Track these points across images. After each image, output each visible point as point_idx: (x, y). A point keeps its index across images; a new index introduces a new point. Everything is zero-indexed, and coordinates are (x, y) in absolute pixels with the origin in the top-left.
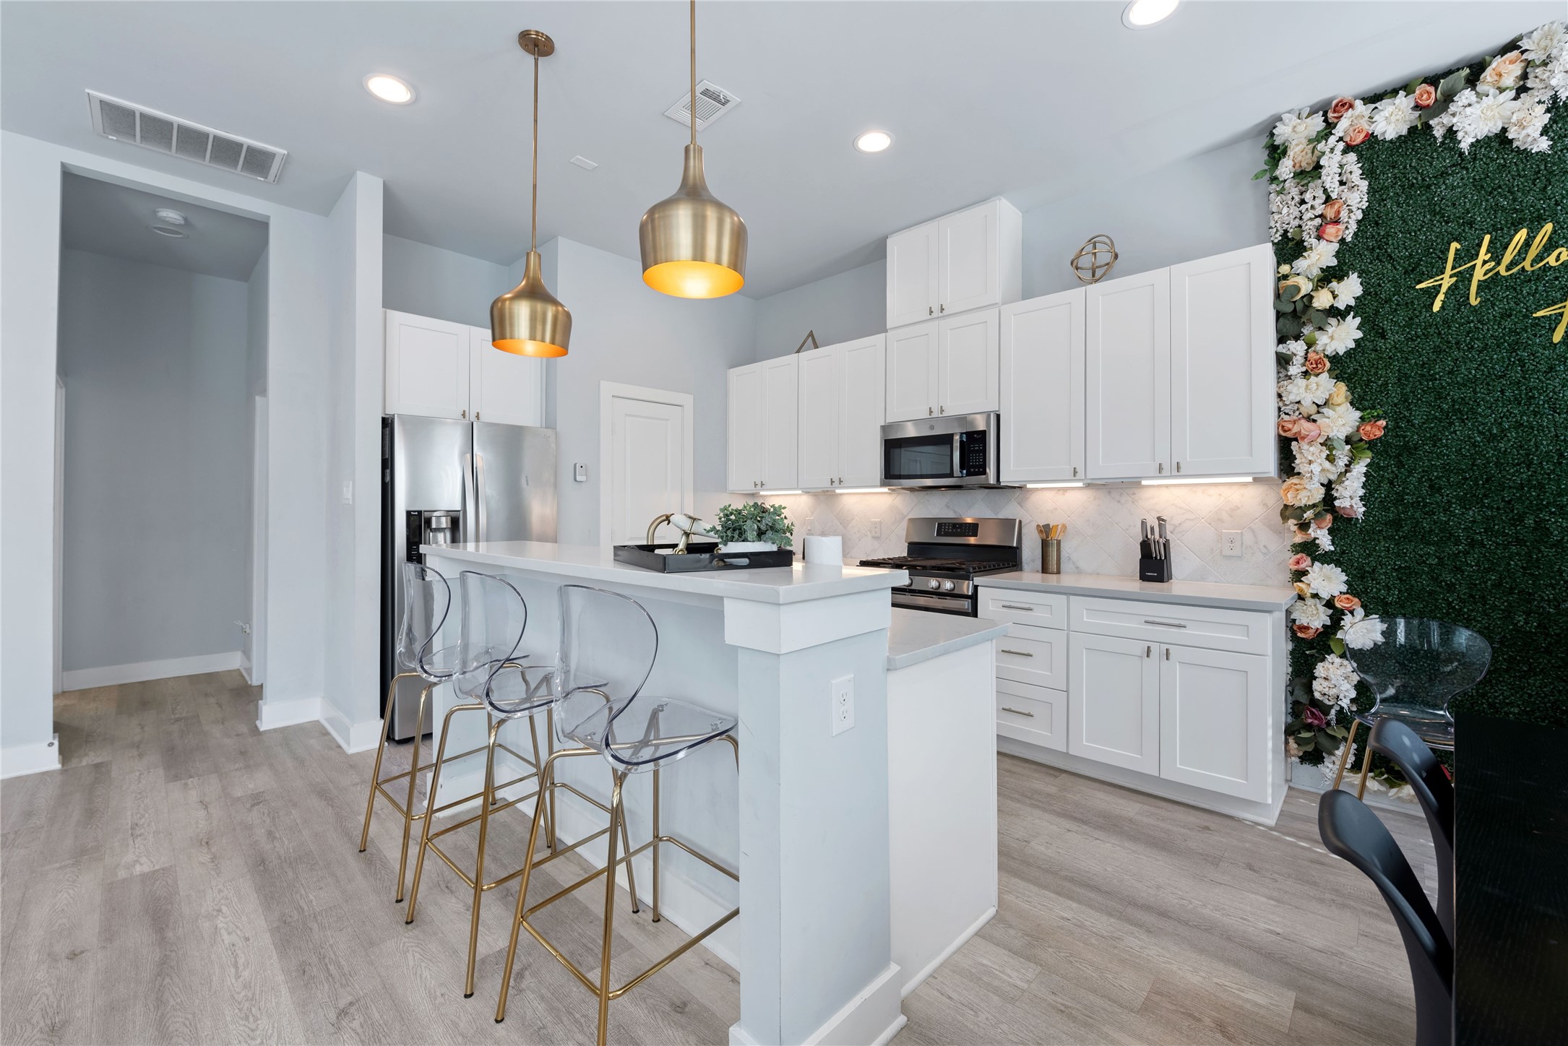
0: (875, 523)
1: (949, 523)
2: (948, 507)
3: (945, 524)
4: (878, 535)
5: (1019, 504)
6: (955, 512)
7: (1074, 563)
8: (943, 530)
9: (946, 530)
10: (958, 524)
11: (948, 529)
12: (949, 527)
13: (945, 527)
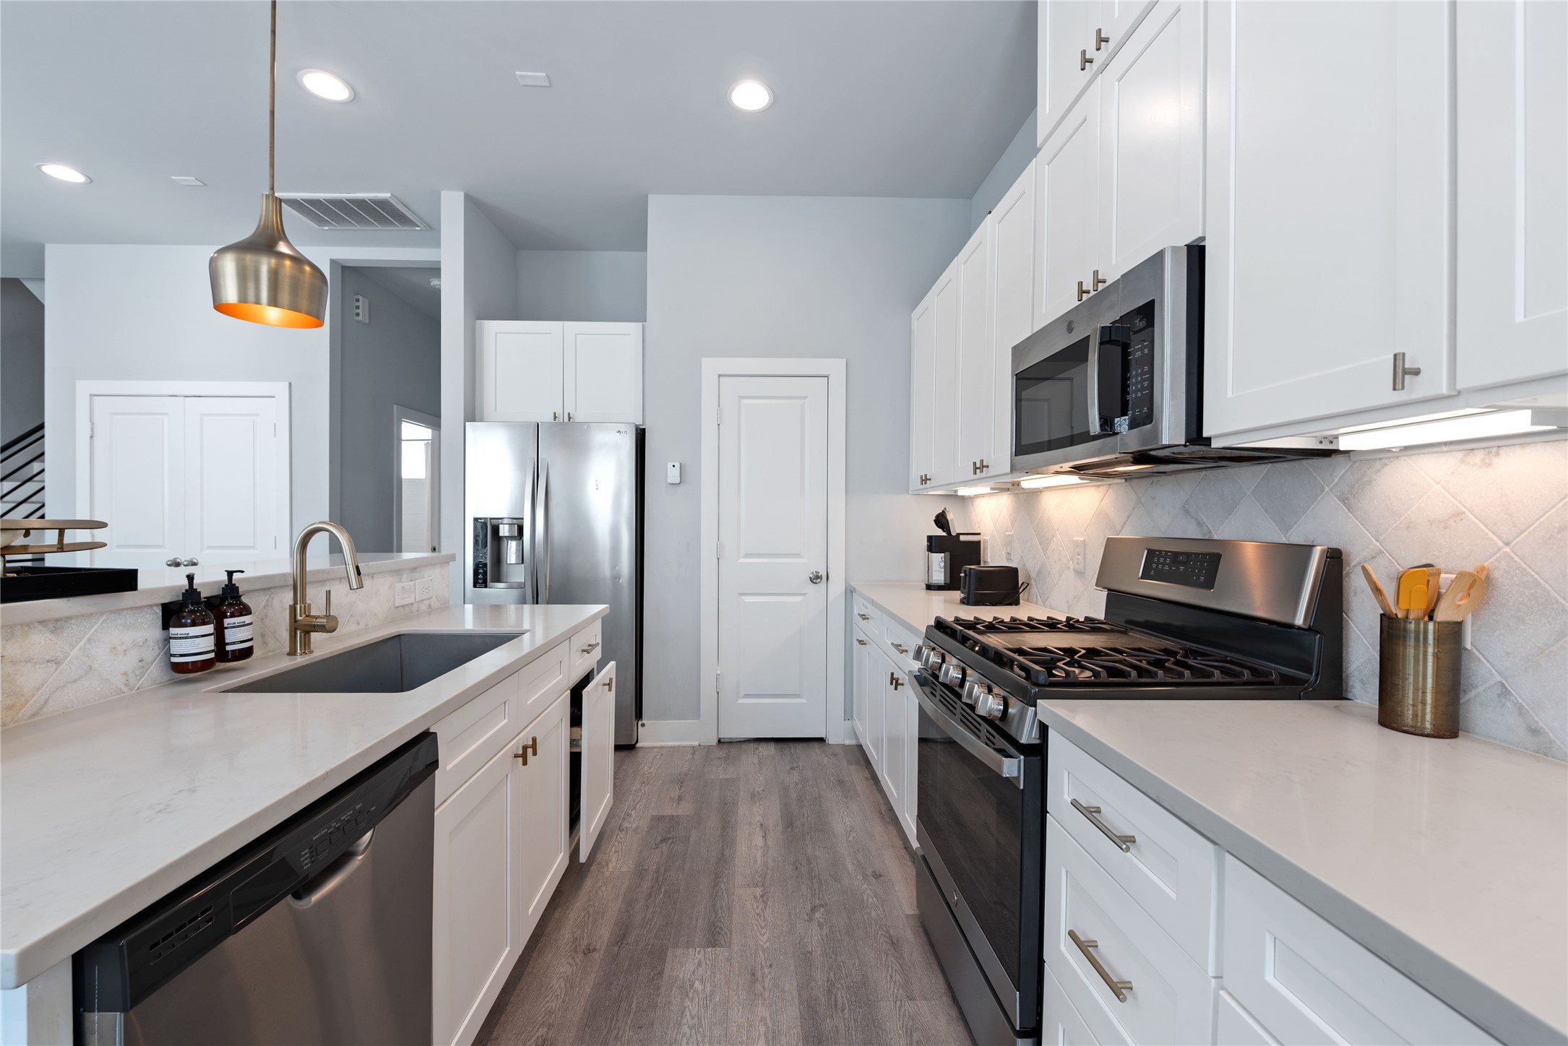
0: (1077, 544)
1: (1167, 552)
2: (1187, 512)
3: (1160, 551)
4: (1080, 567)
5: (1344, 500)
6: (1199, 524)
7: (1521, 711)
8: (1154, 566)
9: (1160, 566)
10: (1182, 554)
11: (1164, 564)
12: (1165, 561)
13: (1159, 559)
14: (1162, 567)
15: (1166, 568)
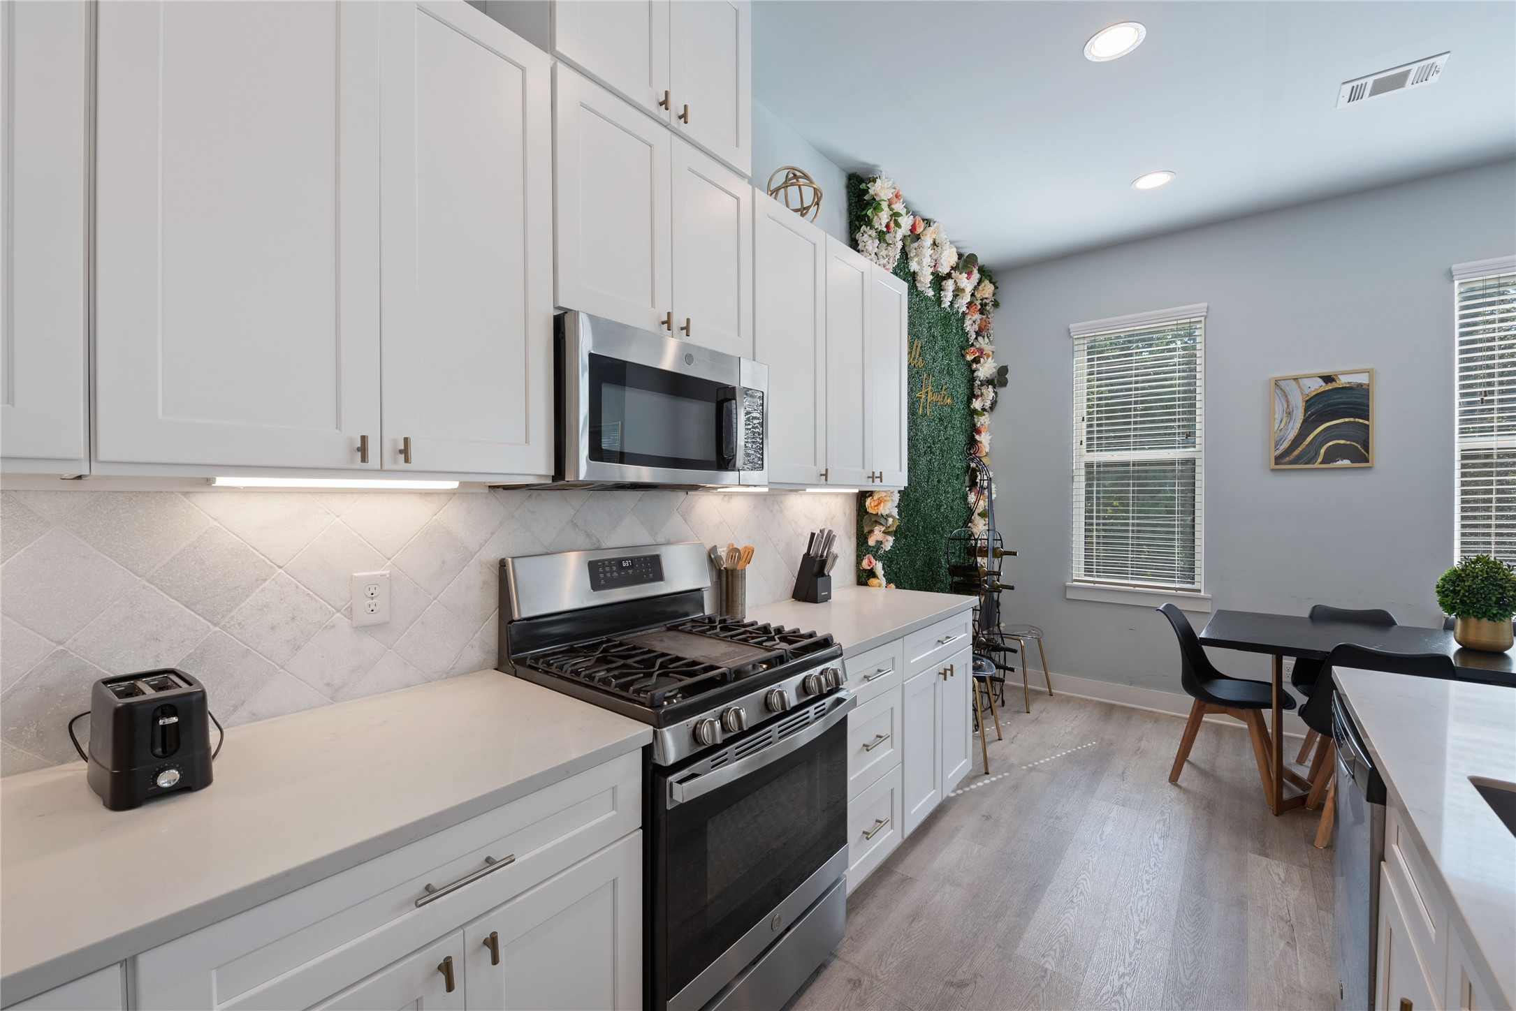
1: (610, 561)
3: (601, 561)
8: (602, 576)
9: (608, 575)
10: (626, 559)
11: (612, 572)
12: (611, 569)
13: (604, 569)
14: (611, 575)
15: (615, 574)
